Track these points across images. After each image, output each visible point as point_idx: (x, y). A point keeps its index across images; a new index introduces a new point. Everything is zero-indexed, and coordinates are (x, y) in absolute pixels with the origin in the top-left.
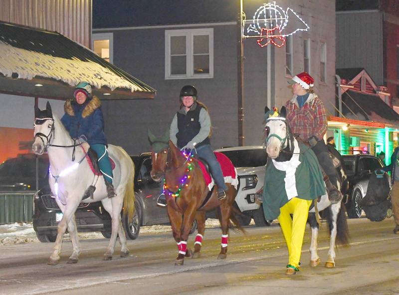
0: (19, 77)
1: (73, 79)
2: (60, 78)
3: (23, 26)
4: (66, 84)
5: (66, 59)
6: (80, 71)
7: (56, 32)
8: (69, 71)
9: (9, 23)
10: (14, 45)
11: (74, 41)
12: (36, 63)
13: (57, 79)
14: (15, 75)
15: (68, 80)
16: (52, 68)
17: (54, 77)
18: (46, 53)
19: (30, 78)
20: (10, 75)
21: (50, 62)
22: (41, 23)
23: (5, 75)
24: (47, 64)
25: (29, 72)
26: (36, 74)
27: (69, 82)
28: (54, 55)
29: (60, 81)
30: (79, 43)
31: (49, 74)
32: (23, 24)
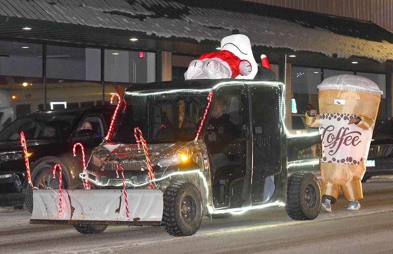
0: (338, 57)
1: (382, 57)
2: (371, 57)
3: (344, 18)
4: (376, 62)
5: (377, 42)
6: (387, 51)
7: (370, 21)
8: (379, 51)
9: (333, 16)
10: (335, 32)
11: (385, 28)
12: (352, 46)
13: (369, 58)
14: (335, 55)
15: (377, 58)
16: (364, 49)
17: (367, 56)
18: (361, 38)
19: (347, 57)
20: (331, 55)
21: (364, 44)
22: (358, 14)
23: (327, 55)
24: (362, 46)
25: (347, 53)
26: (352, 54)
27: (379, 60)
28: (368, 39)
29: (372, 59)
30: (388, 30)
31: (362, 54)
32: (344, 16)
